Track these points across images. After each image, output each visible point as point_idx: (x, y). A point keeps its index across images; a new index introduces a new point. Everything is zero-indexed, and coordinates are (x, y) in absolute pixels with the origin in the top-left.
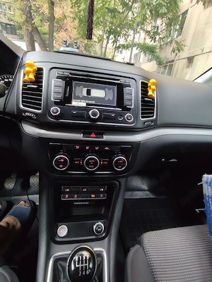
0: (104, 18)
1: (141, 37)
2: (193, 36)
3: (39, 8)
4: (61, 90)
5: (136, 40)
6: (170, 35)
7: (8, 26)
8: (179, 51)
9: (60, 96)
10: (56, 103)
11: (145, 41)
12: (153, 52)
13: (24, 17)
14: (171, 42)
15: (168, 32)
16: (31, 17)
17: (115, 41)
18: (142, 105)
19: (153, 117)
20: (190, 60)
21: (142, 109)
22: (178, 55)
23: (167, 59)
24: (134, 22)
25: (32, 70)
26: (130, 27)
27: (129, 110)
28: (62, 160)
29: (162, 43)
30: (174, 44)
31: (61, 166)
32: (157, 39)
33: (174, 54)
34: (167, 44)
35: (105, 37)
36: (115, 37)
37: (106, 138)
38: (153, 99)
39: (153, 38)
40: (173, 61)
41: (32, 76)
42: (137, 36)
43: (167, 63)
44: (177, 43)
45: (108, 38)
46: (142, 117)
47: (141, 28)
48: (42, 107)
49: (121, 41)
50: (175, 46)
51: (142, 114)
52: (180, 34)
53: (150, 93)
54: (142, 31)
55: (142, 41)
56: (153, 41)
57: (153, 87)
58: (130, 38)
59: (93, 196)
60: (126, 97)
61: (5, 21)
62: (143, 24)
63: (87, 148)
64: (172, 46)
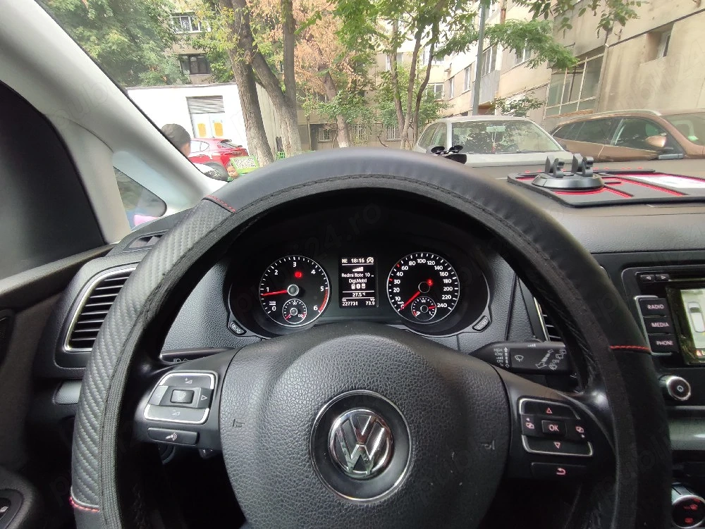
7: (193, 59)
8: (623, 21)
11: (503, 17)
12: (540, 40)
13: (236, 38)
16: (249, 36)
23: (581, 48)
28: (694, 507)
30: (603, 8)
31: (690, 521)
40: (601, 49)
61: (188, 50)
64: (599, 14)
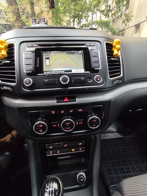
0: (69, 7)
1: (98, 16)
2: (138, 8)
3: (24, 9)
4: (31, 62)
5: (94, 19)
6: (120, 10)
7: (7, 26)
8: (128, 21)
9: (31, 67)
10: (29, 75)
11: (101, 19)
12: (108, 26)
13: (15, 17)
14: (121, 16)
15: (118, 7)
16: (19, 16)
17: (79, 23)
18: (109, 66)
19: (120, 75)
20: (137, 27)
21: (110, 69)
22: (128, 24)
23: (119, 29)
24: (91, 5)
25: (3, 47)
26: (89, 9)
27: (97, 71)
28: (41, 126)
29: (114, 18)
30: (123, 17)
31: (41, 131)
32: (110, 15)
33: (124, 25)
34: (118, 18)
35: (71, 21)
36: (79, 20)
37: (79, 100)
38: (119, 58)
39: (107, 15)
40: (124, 30)
41: (4, 53)
42: (94, 16)
43: (119, 32)
44: (126, 15)
45: (74, 21)
46: (111, 77)
47: (97, 10)
48: (16, 80)
49: (84, 22)
50: (125, 18)
51: (110, 73)
52: (127, 8)
53: (115, 52)
54: (98, 12)
55: (98, 19)
56: (107, 18)
57: (118, 46)
58: (90, 18)
59: (73, 150)
60: (93, 59)
61: (4, 22)
62: (98, 6)
63: (62, 112)
64: (122, 19)
